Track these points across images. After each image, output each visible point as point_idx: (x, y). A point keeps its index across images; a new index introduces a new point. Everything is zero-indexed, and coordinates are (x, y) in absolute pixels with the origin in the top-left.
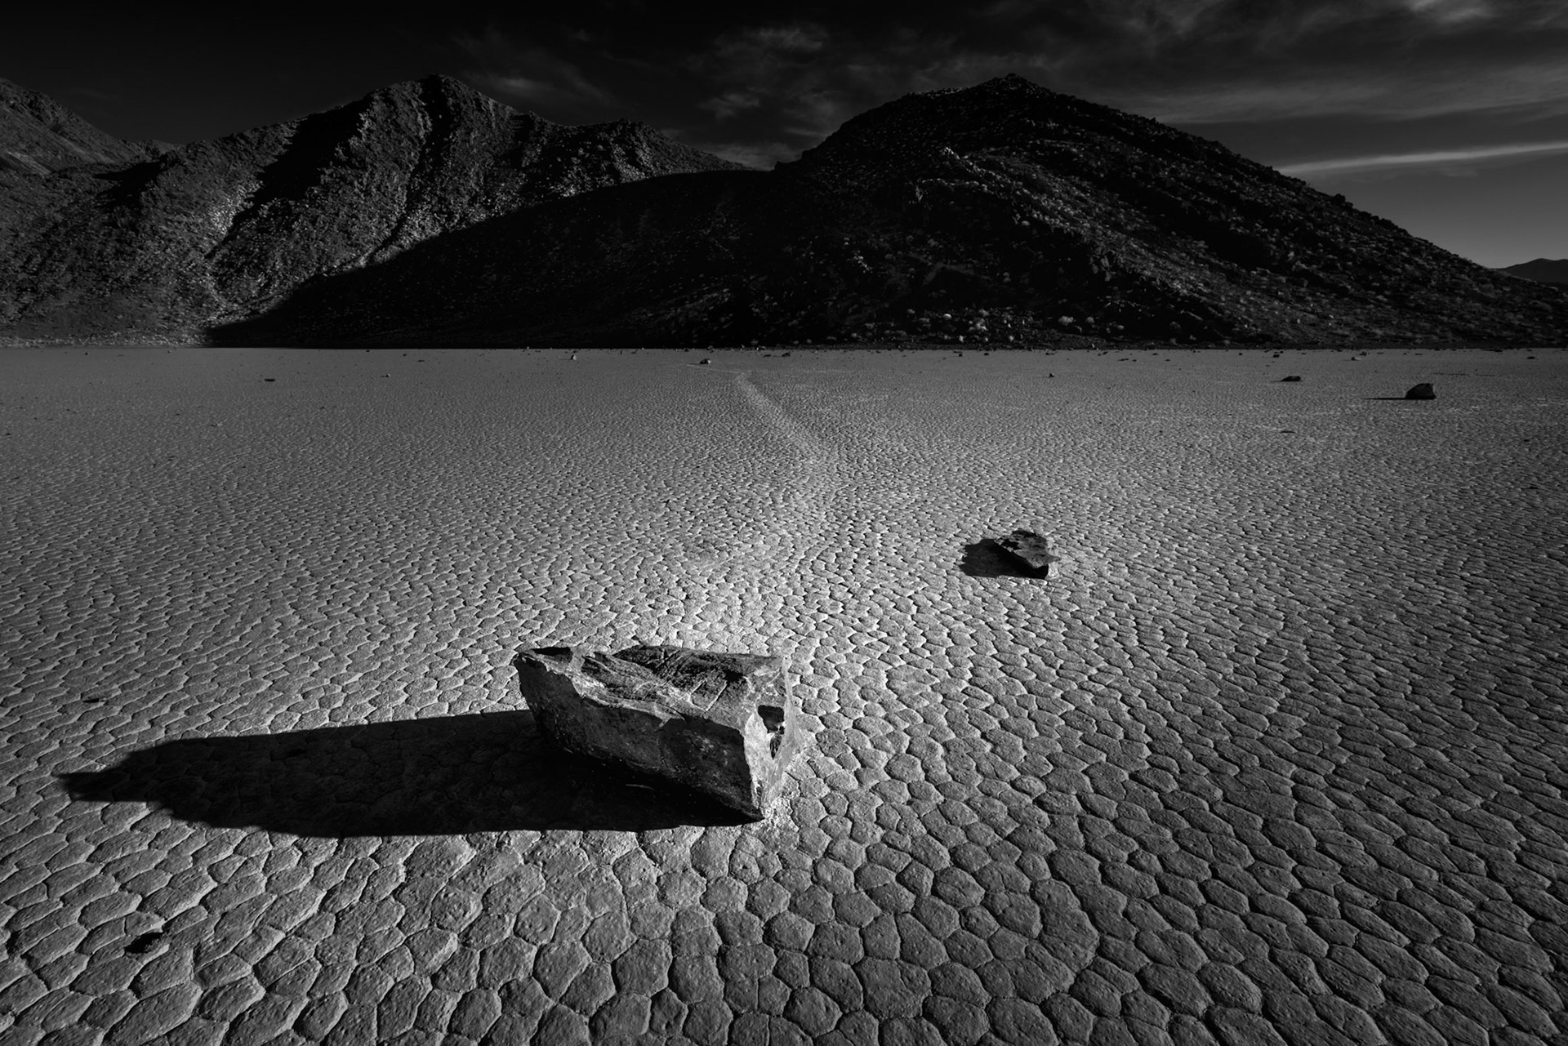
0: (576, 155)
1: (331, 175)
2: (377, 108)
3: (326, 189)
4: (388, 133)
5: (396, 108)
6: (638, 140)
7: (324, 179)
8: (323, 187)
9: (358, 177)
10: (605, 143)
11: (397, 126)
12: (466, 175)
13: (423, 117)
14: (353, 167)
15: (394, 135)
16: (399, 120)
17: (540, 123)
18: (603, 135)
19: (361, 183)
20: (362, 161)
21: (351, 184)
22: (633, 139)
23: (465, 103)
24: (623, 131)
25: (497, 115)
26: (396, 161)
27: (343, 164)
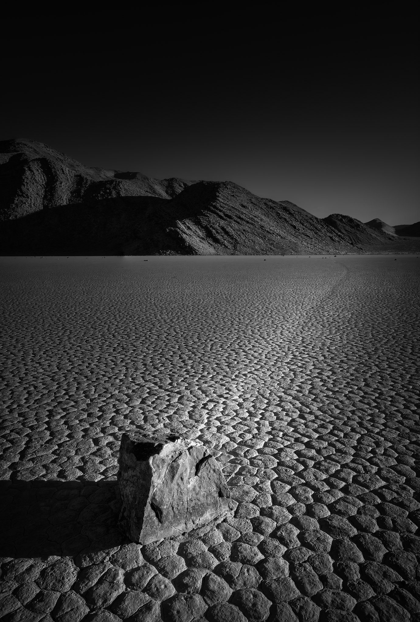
0: (100, 193)
1: (17, 200)
2: (27, 173)
3: (17, 205)
4: (33, 183)
5: (34, 173)
6: (121, 188)
7: (16, 201)
8: (15, 204)
9: (27, 201)
10: (110, 189)
11: (36, 180)
12: (62, 200)
13: (43, 176)
14: (24, 197)
15: (35, 184)
16: (36, 179)
17: (86, 179)
18: (108, 186)
19: (28, 203)
20: (27, 195)
21: (25, 203)
22: (119, 188)
23: (58, 171)
24: (115, 184)
25: (70, 175)
26: (37, 194)
27: (21, 196)
